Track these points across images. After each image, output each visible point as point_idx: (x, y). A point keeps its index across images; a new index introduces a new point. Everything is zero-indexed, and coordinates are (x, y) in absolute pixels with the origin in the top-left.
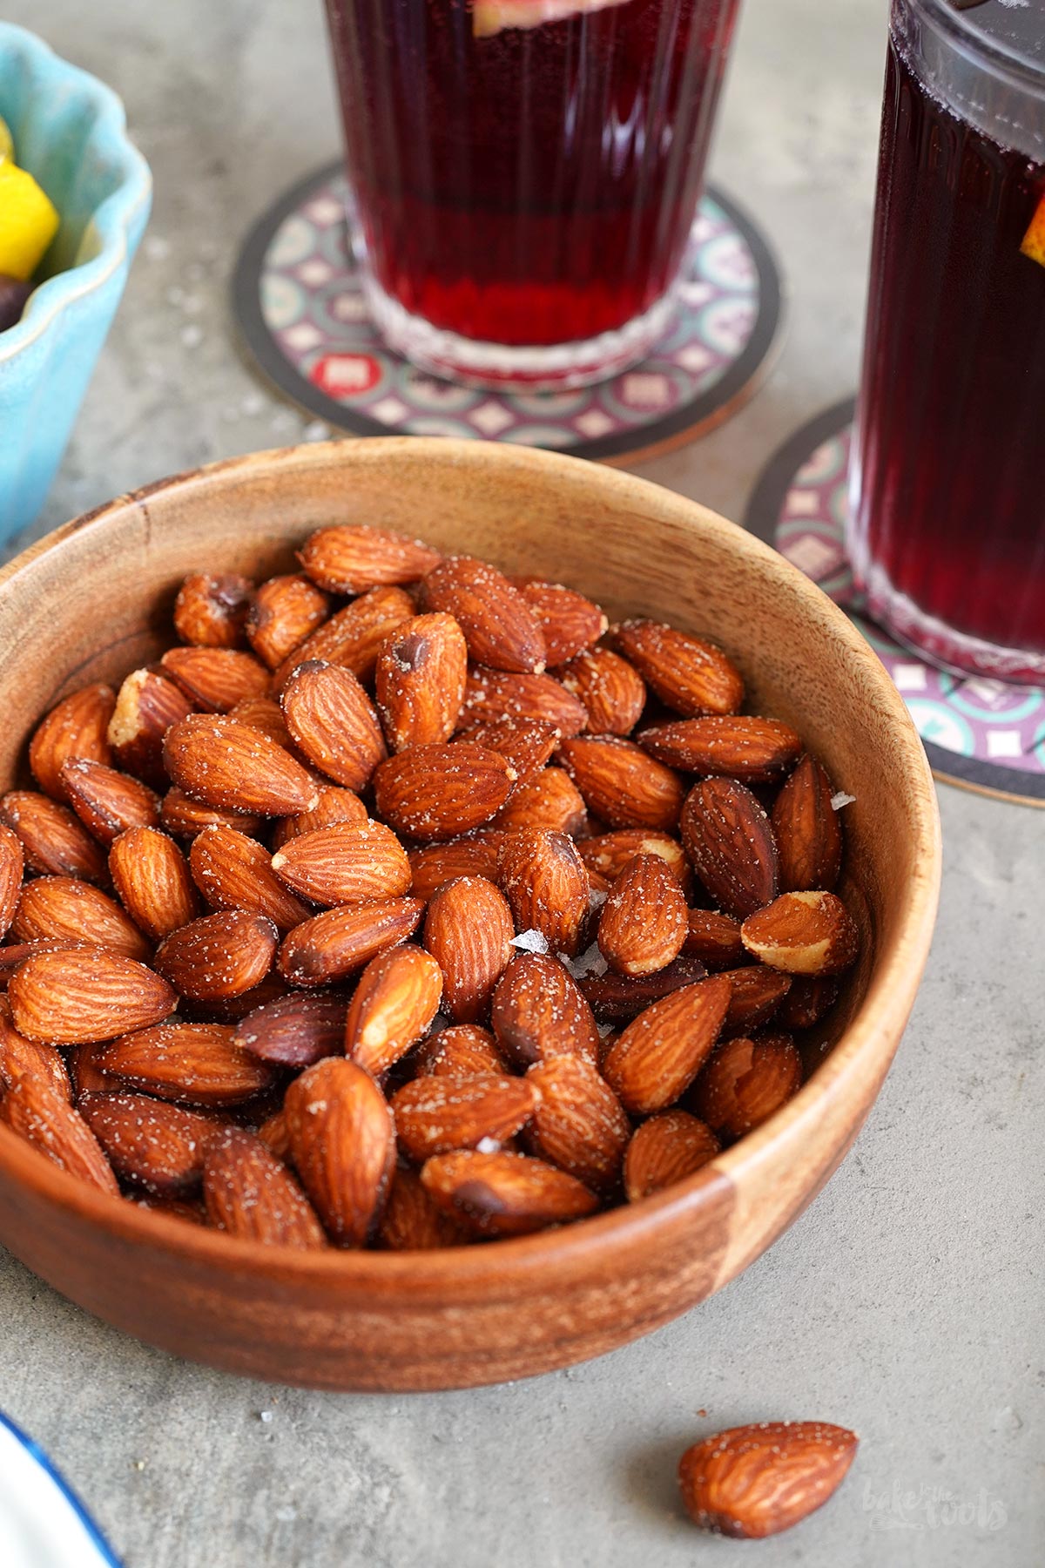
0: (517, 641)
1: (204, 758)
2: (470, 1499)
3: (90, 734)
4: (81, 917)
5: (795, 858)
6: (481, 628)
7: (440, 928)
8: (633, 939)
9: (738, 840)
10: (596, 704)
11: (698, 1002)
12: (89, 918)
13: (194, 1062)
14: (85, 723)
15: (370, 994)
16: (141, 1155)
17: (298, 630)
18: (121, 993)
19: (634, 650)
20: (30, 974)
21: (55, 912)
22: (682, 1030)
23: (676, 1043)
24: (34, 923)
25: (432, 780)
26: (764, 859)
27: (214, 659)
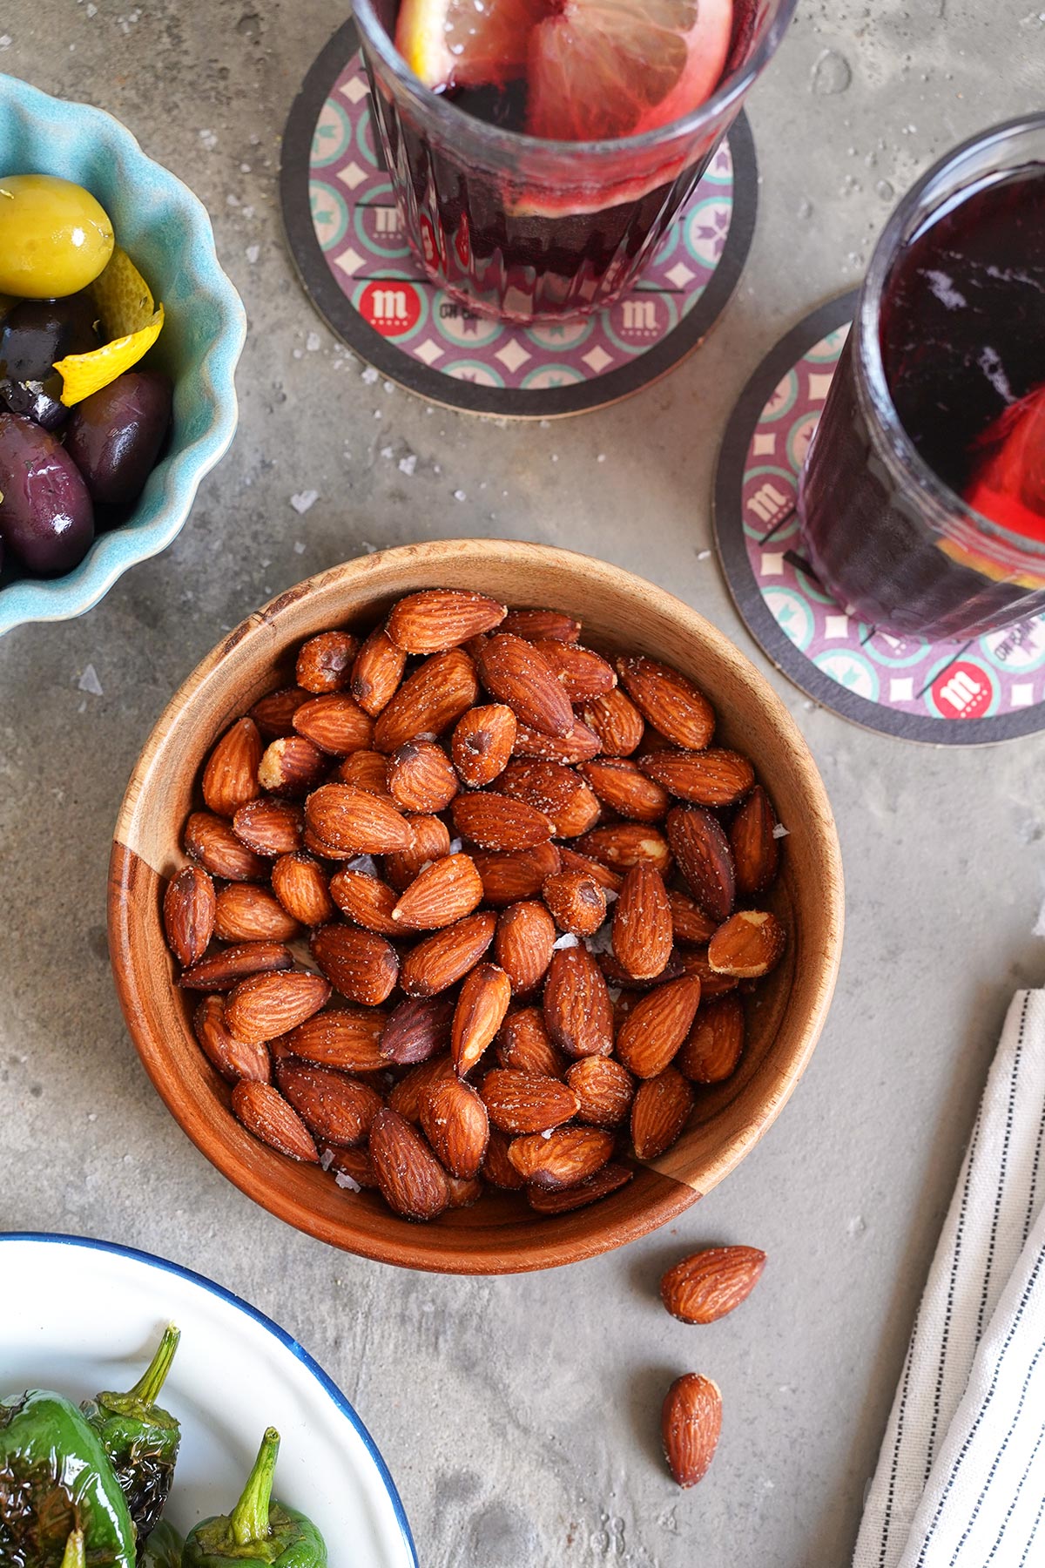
0: (553, 718)
1: (338, 831)
2: (537, 1295)
3: (244, 775)
4: (256, 920)
5: (746, 875)
6: (528, 708)
7: (507, 949)
8: (636, 959)
9: (708, 868)
10: (609, 737)
11: (679, 1008)
13: (352, 1055)
14: (239, 769)
15: (467, 1024)
16: (328, 1127)
17: (390, 693)
18: (299, 1006)
19: (637, 698)
20: (241, 1011)
21: (239, 921)
22: (669, 1032)
23: (665, 1042)
24: (225, 928)
25: (495, 826)
26: (726, 884)
27: (329, 718)
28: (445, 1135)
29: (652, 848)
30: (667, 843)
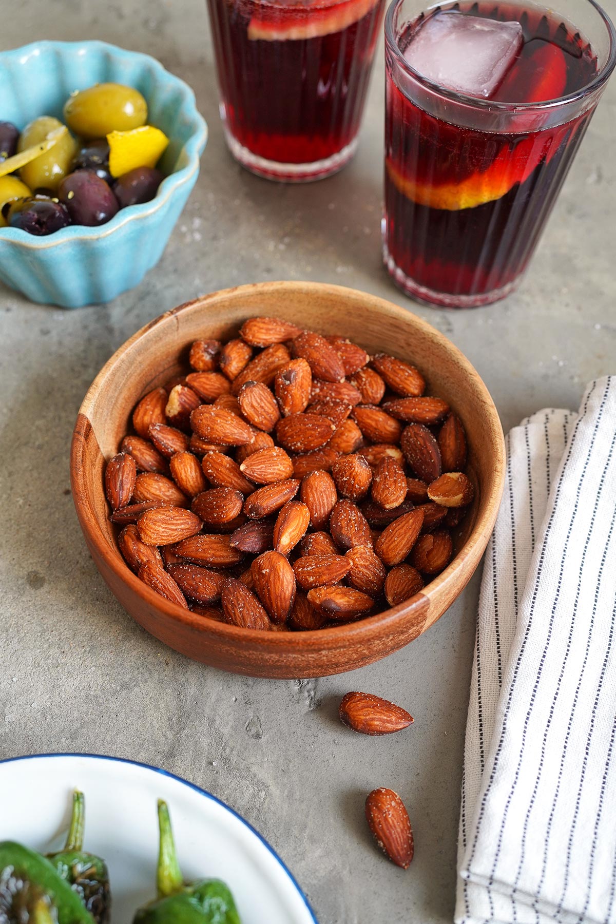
0: (333, 370)
1: (208, 425)
3: (158, 411)
4: (160, 490)
5: (448, 458)
6: (318, 364)
7: (307, 493)
8: (386, 495)
9: (425, 451)
10: (365, 392)
11: (411, 521)
12: (163, 490)
13: (213, 552)
14: (155, 407)
15: (283, 524)
16: (196, 590)
17: (241, 365)
18: (182, 524)
19: (380, 369)
20: (146, 519)
21: (150, 488)
22: (405, 533)
23: (403, 539)
24: (141, 493)
25: (301, 430)
26: (435, 459)
27: (207, 378)
28: (268, 581)
29: (393, 453)
30: (402, 451)
